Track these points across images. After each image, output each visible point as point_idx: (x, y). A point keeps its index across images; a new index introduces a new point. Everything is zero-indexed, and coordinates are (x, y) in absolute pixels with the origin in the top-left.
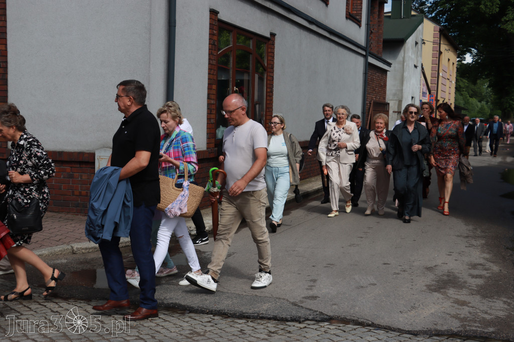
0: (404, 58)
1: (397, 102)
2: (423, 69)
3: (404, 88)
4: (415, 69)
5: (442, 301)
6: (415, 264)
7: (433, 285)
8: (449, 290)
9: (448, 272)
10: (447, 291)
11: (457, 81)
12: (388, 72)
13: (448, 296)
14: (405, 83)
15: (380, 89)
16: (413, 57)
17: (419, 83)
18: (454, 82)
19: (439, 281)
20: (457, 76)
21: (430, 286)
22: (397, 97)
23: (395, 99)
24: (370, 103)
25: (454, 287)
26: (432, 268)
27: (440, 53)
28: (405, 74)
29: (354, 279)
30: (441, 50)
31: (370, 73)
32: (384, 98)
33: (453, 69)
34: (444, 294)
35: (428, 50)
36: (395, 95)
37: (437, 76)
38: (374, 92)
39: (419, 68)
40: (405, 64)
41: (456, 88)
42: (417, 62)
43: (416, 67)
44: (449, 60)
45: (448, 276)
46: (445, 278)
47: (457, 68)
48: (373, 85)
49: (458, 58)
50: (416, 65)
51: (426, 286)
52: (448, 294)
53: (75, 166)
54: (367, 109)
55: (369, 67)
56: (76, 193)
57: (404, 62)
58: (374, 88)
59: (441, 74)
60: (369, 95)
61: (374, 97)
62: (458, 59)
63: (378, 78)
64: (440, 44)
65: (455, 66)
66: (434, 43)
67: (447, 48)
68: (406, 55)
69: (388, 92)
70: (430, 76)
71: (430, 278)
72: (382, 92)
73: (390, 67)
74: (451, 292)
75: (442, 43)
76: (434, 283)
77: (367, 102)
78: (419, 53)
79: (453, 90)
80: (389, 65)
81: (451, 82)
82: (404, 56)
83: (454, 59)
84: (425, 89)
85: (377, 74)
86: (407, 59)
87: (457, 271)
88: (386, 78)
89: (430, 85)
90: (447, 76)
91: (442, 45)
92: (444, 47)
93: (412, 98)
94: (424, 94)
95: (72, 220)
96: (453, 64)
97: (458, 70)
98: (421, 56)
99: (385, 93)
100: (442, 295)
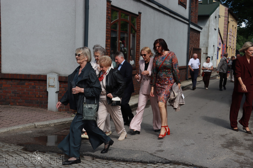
0: (209, 25)
1: (205, 48)
2: (219, 30)
3: (209, 41)
4: (215, 31)
5: (229, 153)
6: (215, 133)
7: (225, 144)
8: (233, 147)
9: (233, 138)
10: (232, 148)
11: (237, 37)
12: (201, 32)
13: (233, 150)
14: (209, 38)
15: (196, 42)
16: (214, 24)
17: (217, 38)
18: (236, 37)
19: (228, 142)
20: (237, 34)
21: (223, 145)
22: (206, 46)
23: (204, 46)
24: (191, 49)
25: (236, 146)
26: (224, 135)
27: (228, 22)
28: (210, 33)
29: (183, 141)
30: (229, 21)
31: (191, 33)
32: (199, 46)
33: (235, 31)
34: (231, 149)
35: (222, 20)
36: (204, 44)
37: (226, 34)
38: (193, 43)
39: (217, 30)
40: (210, 28)
41: (237, 41)
42: (216, 27)
43: (215, 29)
44: (233, 26)
45: (233, 140)
46: (231, 141)
47: (237, 30)
48: (193, 40)
49: (238, 24)
50: (215, 28)
51: (221, 145)
52: (233, 149)
53: (36, 82)
54: (190, 52)
55: (191, 30)
56: (37, 96)
57: (209, 27)
58: (193, 41)
59: (229, 33)
60: (190, 45)
61: (193, 45)
62: (238, 26)
63: (195, 36)
64: (228, 17)
65: (236, 29)
66: (225, 17)
67: (232, 19)
68: (210, 23)
69: (200, 43)
70: (223, 34)
71: (223, 141)
72: (198, 43)
73: (202, 30)
74: (235, 148)
75: (229, 17)
76: (226, 143)
77: (189, 48)
78: (217, 22)
79: (235, 42)
80: (201, 28)
81: (234, 37)
82: (209, 24)
83: (236, 25)
84: (220, 41)
85: (195, 33)
86: (210, 25)
87: (238, 137)
88: (200, 36)
89: (223, 39)
90: (232, 34)
91: (229, 18)
92: (230, 19)
93: (214, 46)
94: (220, 44)
95: (35, 110)
96: (235, 28)
97: (238, 31)
98: (218, 24)
99: (199, 43)
100: (230, 149)
